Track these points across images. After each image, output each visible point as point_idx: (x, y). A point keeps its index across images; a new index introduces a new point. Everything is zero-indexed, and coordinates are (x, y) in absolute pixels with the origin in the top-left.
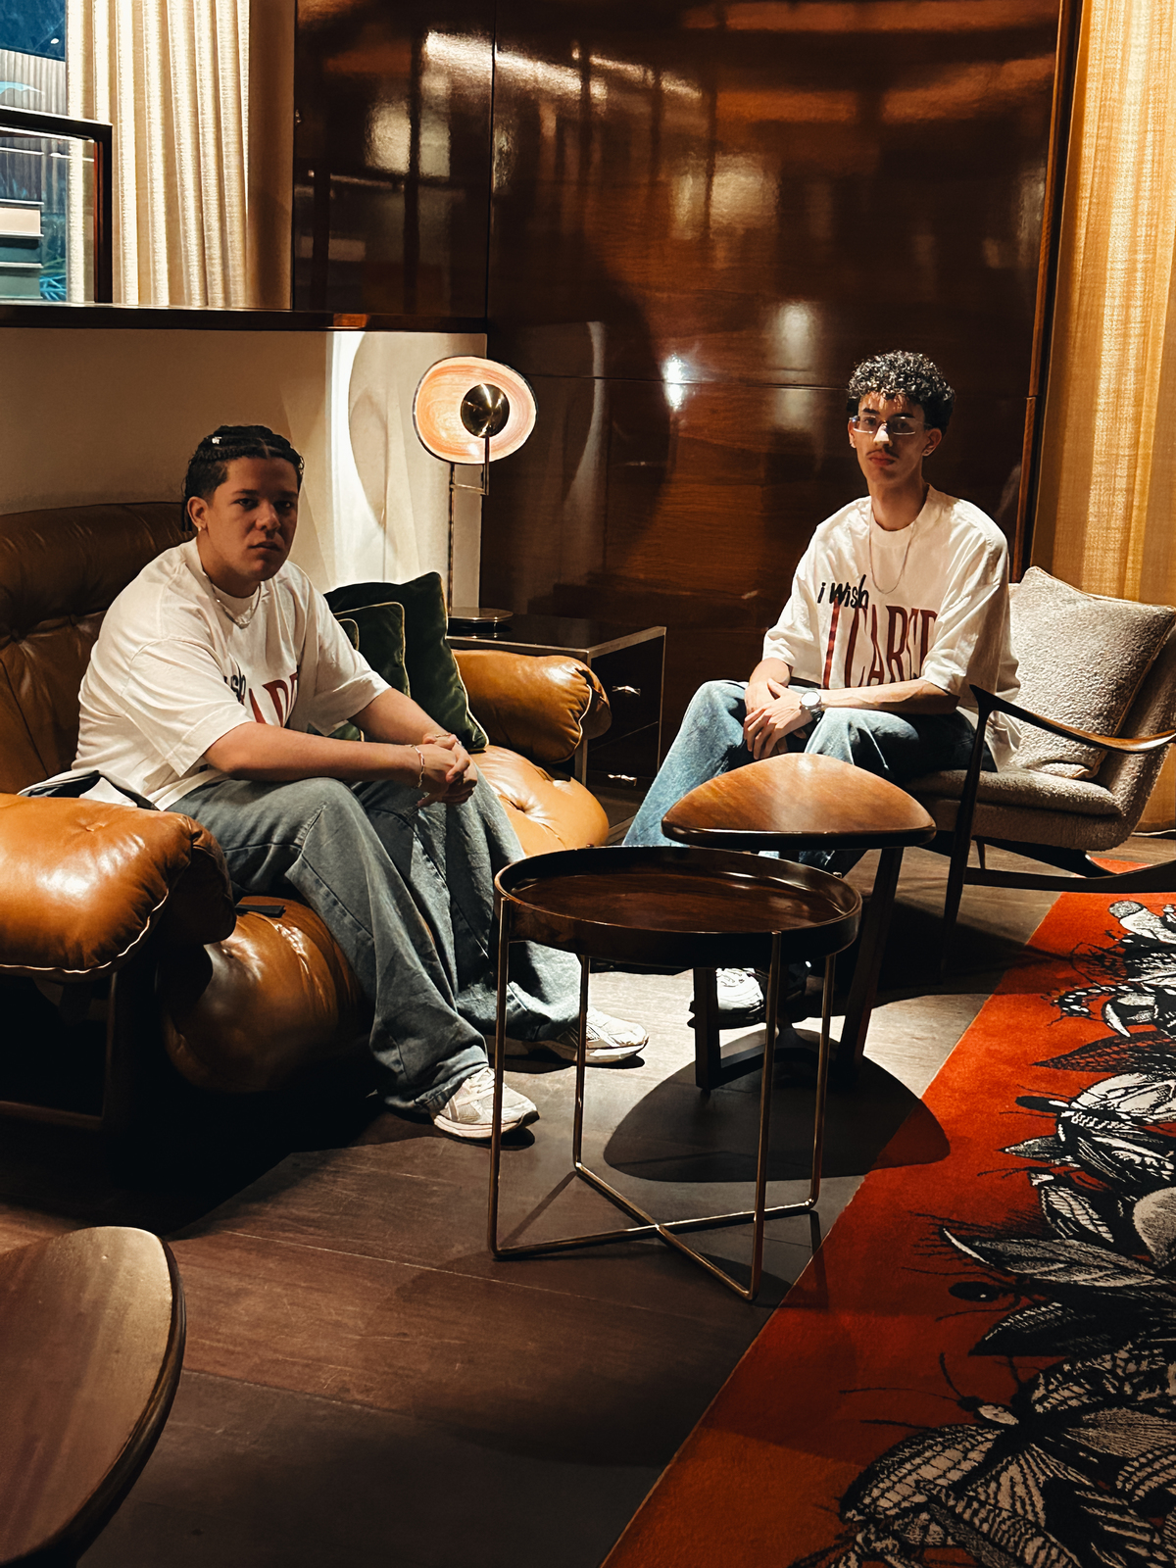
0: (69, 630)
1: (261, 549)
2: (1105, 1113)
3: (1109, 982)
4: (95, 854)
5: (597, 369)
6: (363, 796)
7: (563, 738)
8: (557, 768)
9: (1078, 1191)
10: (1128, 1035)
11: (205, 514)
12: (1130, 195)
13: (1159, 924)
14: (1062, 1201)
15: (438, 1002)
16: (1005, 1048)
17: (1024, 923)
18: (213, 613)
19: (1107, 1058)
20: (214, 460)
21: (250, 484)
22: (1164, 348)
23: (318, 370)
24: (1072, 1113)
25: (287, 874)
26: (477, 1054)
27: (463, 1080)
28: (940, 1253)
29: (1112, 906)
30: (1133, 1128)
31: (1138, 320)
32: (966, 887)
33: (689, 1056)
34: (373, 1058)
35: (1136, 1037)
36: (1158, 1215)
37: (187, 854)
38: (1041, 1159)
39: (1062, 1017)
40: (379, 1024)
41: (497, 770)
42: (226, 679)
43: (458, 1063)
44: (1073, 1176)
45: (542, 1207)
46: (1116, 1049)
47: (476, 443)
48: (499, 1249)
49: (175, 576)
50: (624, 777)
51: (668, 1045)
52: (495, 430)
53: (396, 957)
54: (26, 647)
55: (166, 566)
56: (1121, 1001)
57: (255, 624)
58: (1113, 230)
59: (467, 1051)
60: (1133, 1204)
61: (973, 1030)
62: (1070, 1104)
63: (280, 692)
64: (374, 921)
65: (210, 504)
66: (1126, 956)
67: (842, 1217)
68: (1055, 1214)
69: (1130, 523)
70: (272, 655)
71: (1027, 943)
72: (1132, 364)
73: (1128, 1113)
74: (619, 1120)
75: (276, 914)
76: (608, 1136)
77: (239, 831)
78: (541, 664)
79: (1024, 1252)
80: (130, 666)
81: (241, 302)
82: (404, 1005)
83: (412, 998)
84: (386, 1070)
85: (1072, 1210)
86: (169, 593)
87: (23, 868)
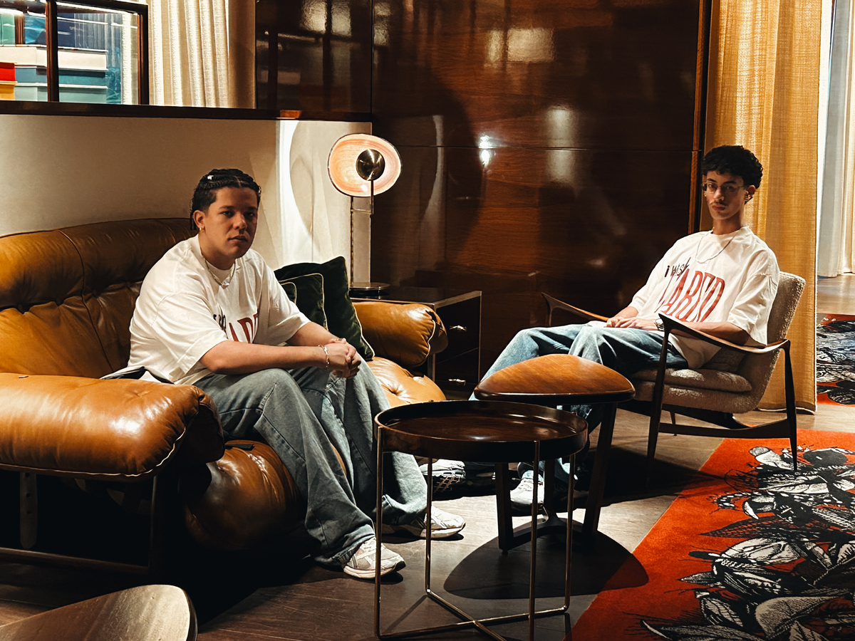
0: (126, 290)
1: (235, 240)
2: (742, 559)
3: (747, 490)
4: (143, 408)
5: (439, 143)
6: (300, 381)
7: (419, 352)
8: (415, 368)
9: (723, 601)
10: (757, 518)
11: (204, 220)
12: (749, 32)
13: (779, 458)
14: (714, 606)
15: (344, 499)
16: (684, 526)
17: (698, 460)
18: (207, 278)
19: (745, 530)
20: (209, 189)
21: (229, 203)
22: (773, 121)
23: (271, 143)
24: (722, 560)
25: (255, 426)
26: (369, 529)
27: (360, 545)
28: (640, 634)
29: (752, 449)
30: (757, 567)
31: (757, 104)
32: (660, 434)
33: (494, 533)
34: (308, 533)
35: (761, 519)
36: (770, 612)
37: (196, 408)
38: (703, 584)
39: (718, 509)
40: (310, 512)
41: (380, 370)
42: (215, 316)
43: (357, 534)
44: (721, 592)
45: (407, 613)
46: (749, 525)
47: (366, 184)
48: (381, 635)
49: (185, 257)
50: (458, 380)
51: (483, 527)
52: (376, 177)
53: (319, 472)
54: (101, 300)
55: (180, 251)
56: (754, 500)
57: (233, 285)
58: (740, 52)
59: (362, 528)
60: (756, 606)
61: (664, 517)
62: (721, 555)
63: (248, 324)
64: (306, 451)
65: (206, 214)
66: (758, 476)
67: (584, 616)
68: (709, 612)
69: (757, 224)
70: (244, 304)
71: (699, 470)
72: (754, 129)
73: (755, 559)
74: (453, 568)
75: (249, 449)
76: (446, 576)
77: (225, 403)
78: (405, 308)
79: (690, 632)
80: (158, 309)
81: (225, 104)
82: (324, 500)
83: (330, 497)
84: (315, 540)
85: (719, 610)
86: (181, 266)
87: (102, 417)
